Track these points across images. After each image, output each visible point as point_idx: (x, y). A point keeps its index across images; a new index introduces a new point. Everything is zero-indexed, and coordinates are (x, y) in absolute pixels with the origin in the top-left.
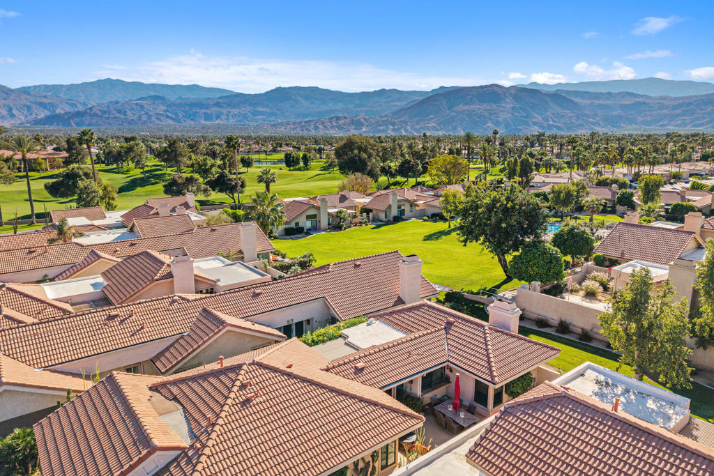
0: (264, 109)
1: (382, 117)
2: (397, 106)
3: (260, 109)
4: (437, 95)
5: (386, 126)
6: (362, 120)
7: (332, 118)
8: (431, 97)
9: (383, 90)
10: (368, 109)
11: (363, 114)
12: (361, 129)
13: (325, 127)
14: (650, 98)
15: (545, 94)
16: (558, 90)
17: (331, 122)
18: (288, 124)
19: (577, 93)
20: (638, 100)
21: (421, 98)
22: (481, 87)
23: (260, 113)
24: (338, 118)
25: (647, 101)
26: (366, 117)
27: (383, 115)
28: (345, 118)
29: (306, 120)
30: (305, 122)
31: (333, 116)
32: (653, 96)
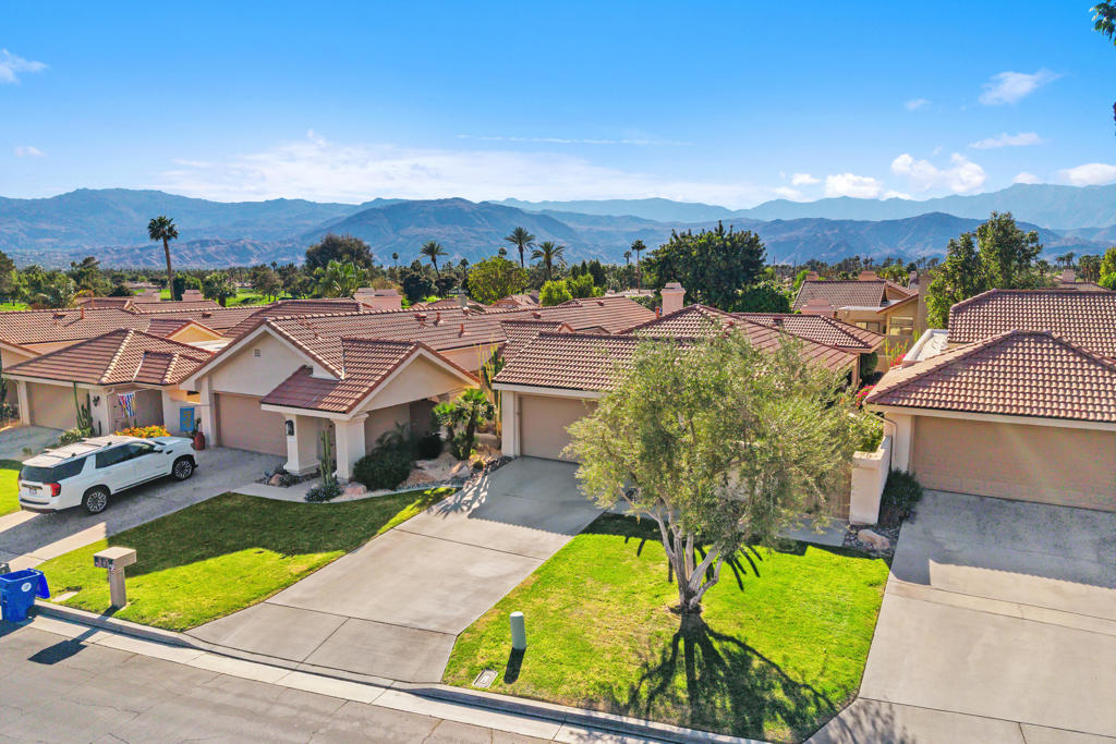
0: (54, 227)
1: (285, 242)
2: (306, 225)
3: (44, 226)
4: (374, 210)
5: (293, 255)
6: (250, 247)
7: (194, 243)
8: (363, 214)
9: (282, 201)
10: (257, 229)
11: (250, 237)
12: (249, 260)
13: (181, 257)
14: (658, 224)
15: (529, 215)
16: (544, 211)
17: (192, 250)
18: (107, 252)
19: (571, 215)
20: (644, 226)
21: (346, 215)
22: (439, 201)
23: (44, 233)
24: (204, 243)
25: (656, 228)
26: (257, 242)
27: (284, 239)
28: (218, 242)
29: (142, 245)
30: (141, 249)
31: (193, 239)
32: (661, 221)
